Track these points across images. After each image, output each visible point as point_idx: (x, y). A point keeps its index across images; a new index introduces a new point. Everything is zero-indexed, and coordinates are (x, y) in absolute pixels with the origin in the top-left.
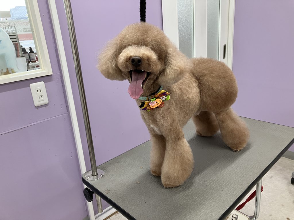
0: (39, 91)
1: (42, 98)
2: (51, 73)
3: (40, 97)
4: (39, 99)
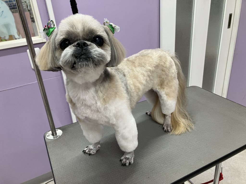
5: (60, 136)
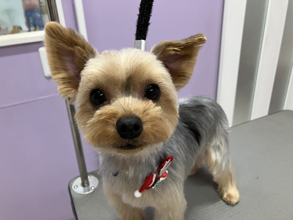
5: (96, 187)
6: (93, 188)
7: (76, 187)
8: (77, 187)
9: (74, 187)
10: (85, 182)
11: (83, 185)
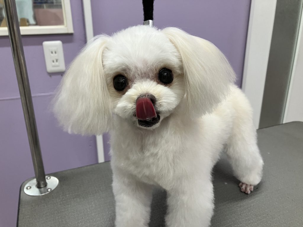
0: (54, 52)
1: (57, 64)
2: (71, 31)
3: (55, 61)
4: (53, 64)
5: (53, 189)
6: (49, 190)
7: (29, 188)
8: (31, 188)
9: (27, 188)
10: (42, 183)
11: (39, 186)
